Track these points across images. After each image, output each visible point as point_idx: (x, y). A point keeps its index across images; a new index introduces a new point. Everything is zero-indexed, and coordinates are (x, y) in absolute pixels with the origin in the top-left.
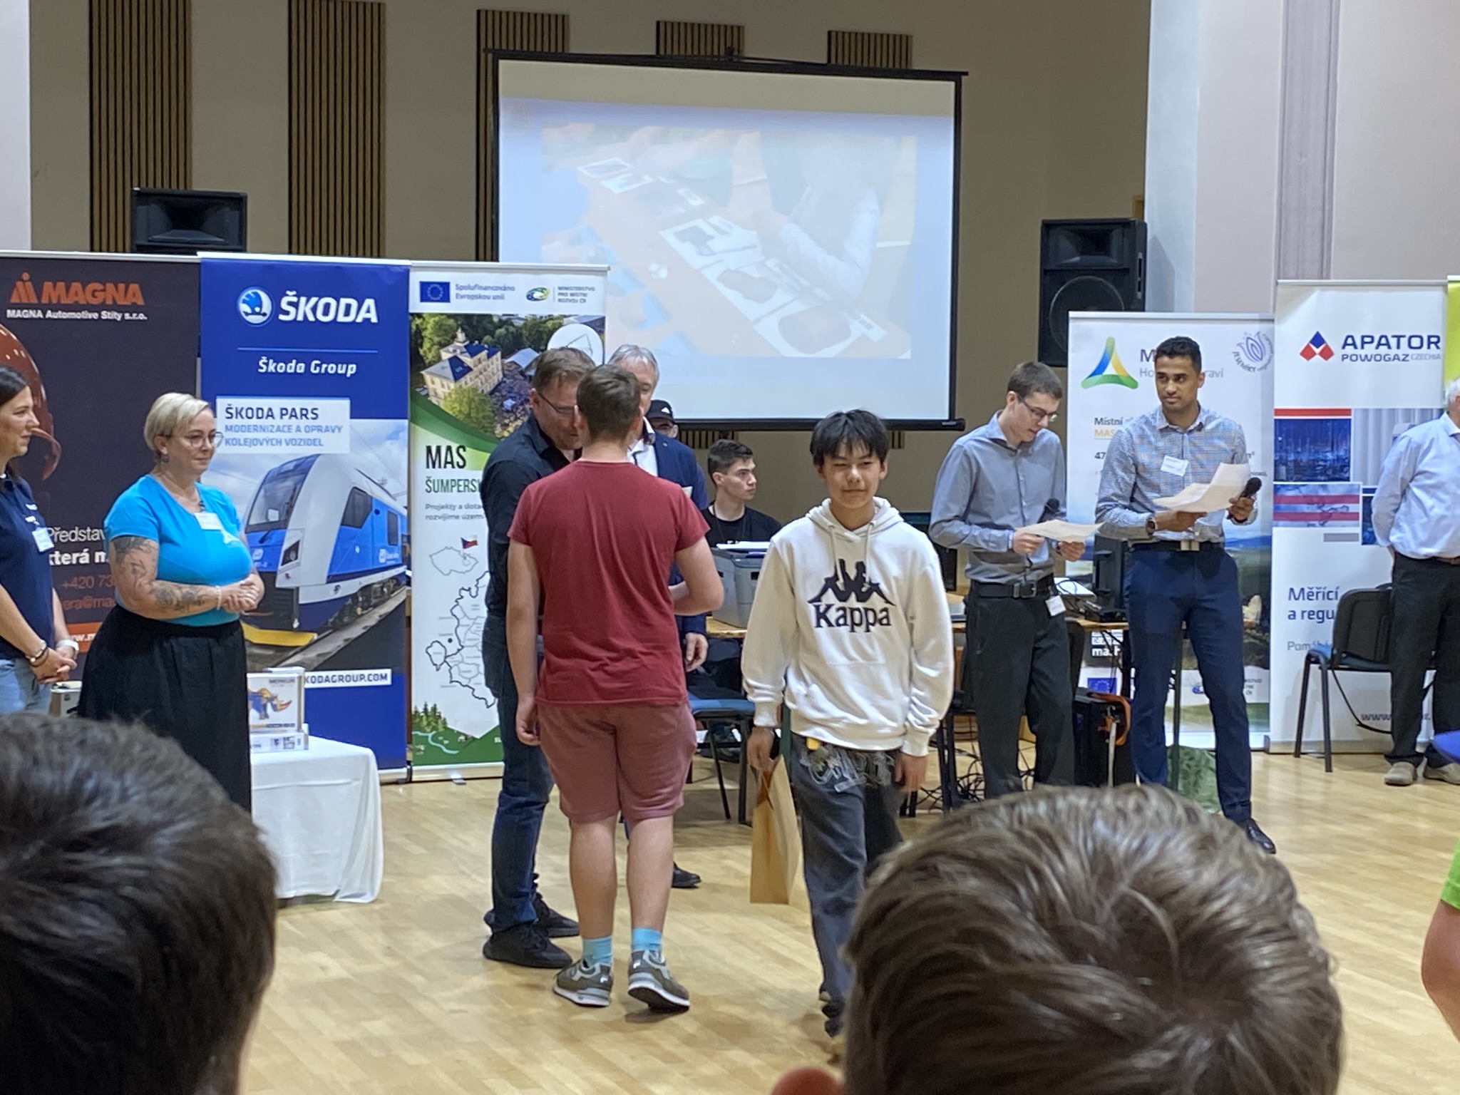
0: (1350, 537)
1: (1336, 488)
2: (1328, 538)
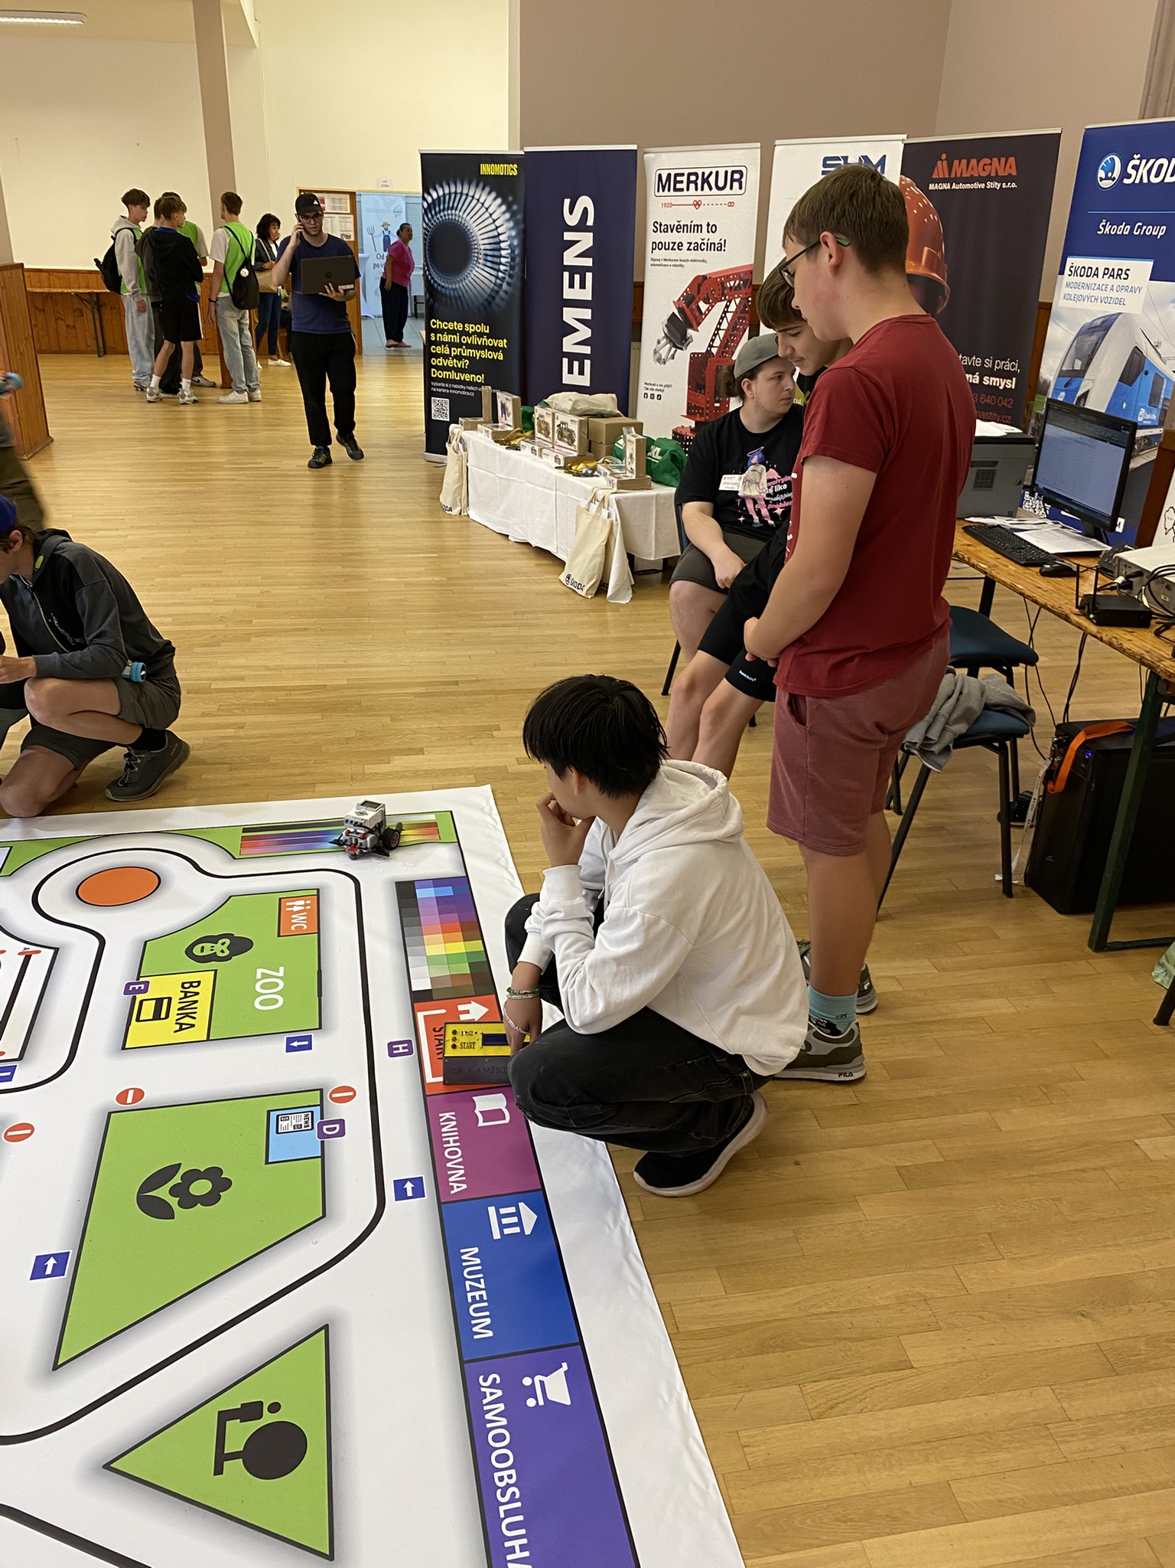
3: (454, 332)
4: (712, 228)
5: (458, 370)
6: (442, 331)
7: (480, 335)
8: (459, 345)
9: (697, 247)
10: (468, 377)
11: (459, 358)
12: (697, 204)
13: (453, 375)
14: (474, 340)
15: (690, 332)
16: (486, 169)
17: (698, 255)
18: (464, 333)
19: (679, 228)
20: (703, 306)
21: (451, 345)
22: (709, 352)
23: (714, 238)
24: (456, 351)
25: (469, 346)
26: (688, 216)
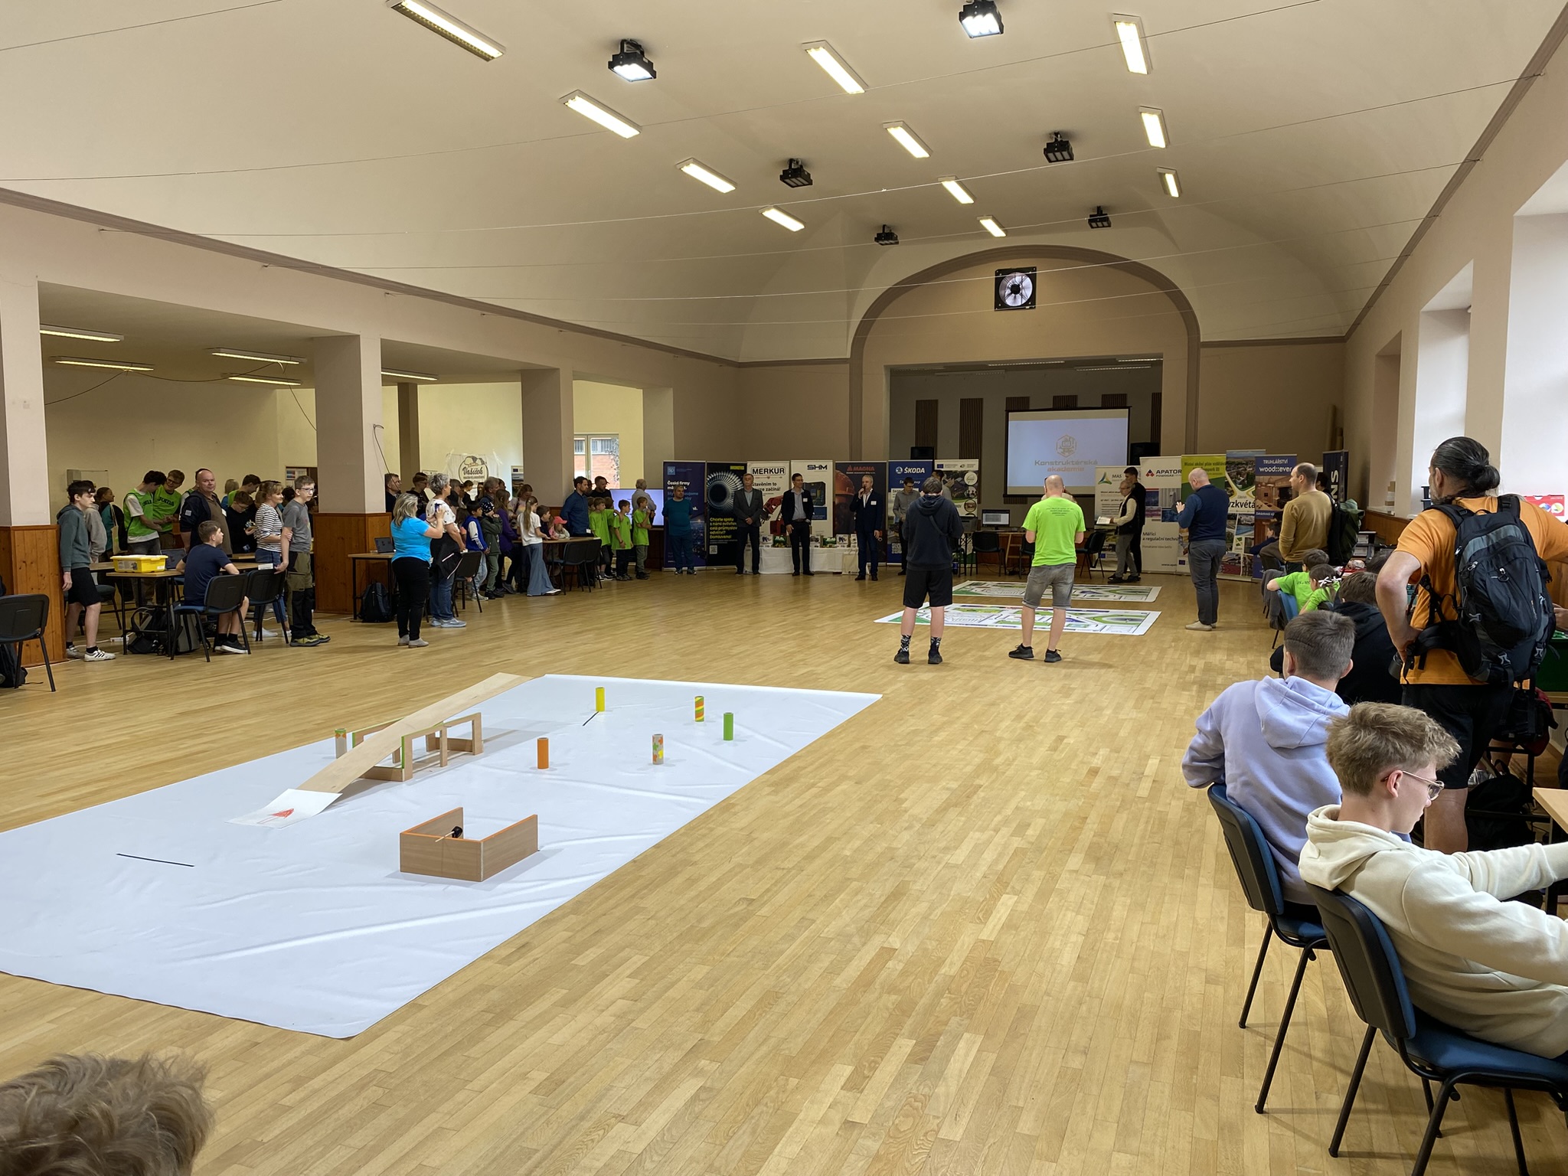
0: (1159, 520)
1: (1155, 508)
2: (1153, 520)
3: (720, 522)
4: (775, 484)
5: (720, 535)
6: (715, 522)
7: (730, 522)
8: (722, 526)
9: (770, 490)
10: (725, 537)
11: (721, 530)
12: (769, 478)
13: (719, 537)
14: (728, 524)
15: (769, 515)
16: (732, 468)
17: (770, 492)
18: (723, 521)
19: (762, 484)
20: (774, 507)
21: (718, 526)
22: (777, 520)
23: (776, 487)
24: (720, 528)
25: (725, 526)
26: (765, 481)
